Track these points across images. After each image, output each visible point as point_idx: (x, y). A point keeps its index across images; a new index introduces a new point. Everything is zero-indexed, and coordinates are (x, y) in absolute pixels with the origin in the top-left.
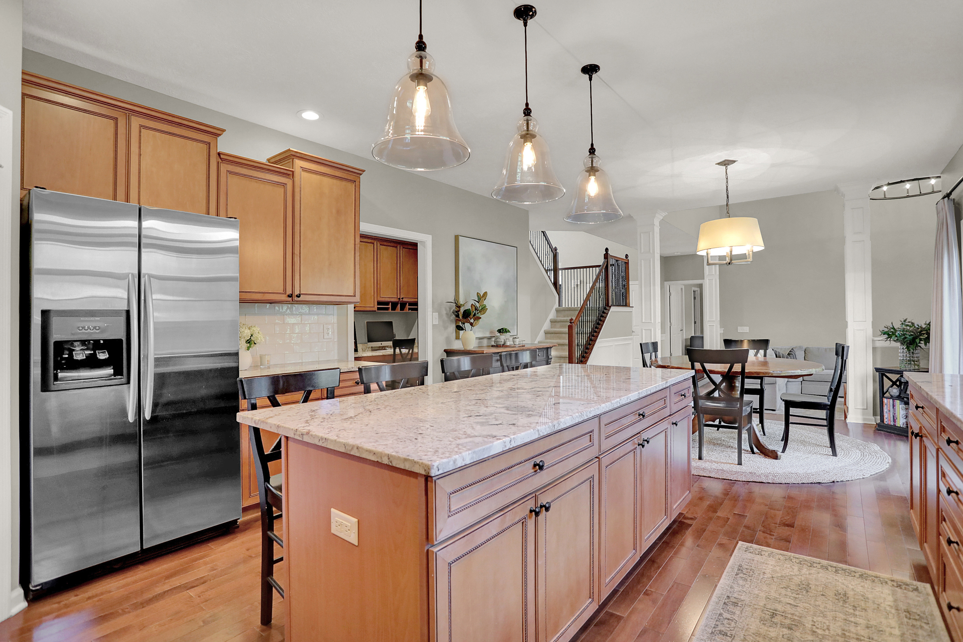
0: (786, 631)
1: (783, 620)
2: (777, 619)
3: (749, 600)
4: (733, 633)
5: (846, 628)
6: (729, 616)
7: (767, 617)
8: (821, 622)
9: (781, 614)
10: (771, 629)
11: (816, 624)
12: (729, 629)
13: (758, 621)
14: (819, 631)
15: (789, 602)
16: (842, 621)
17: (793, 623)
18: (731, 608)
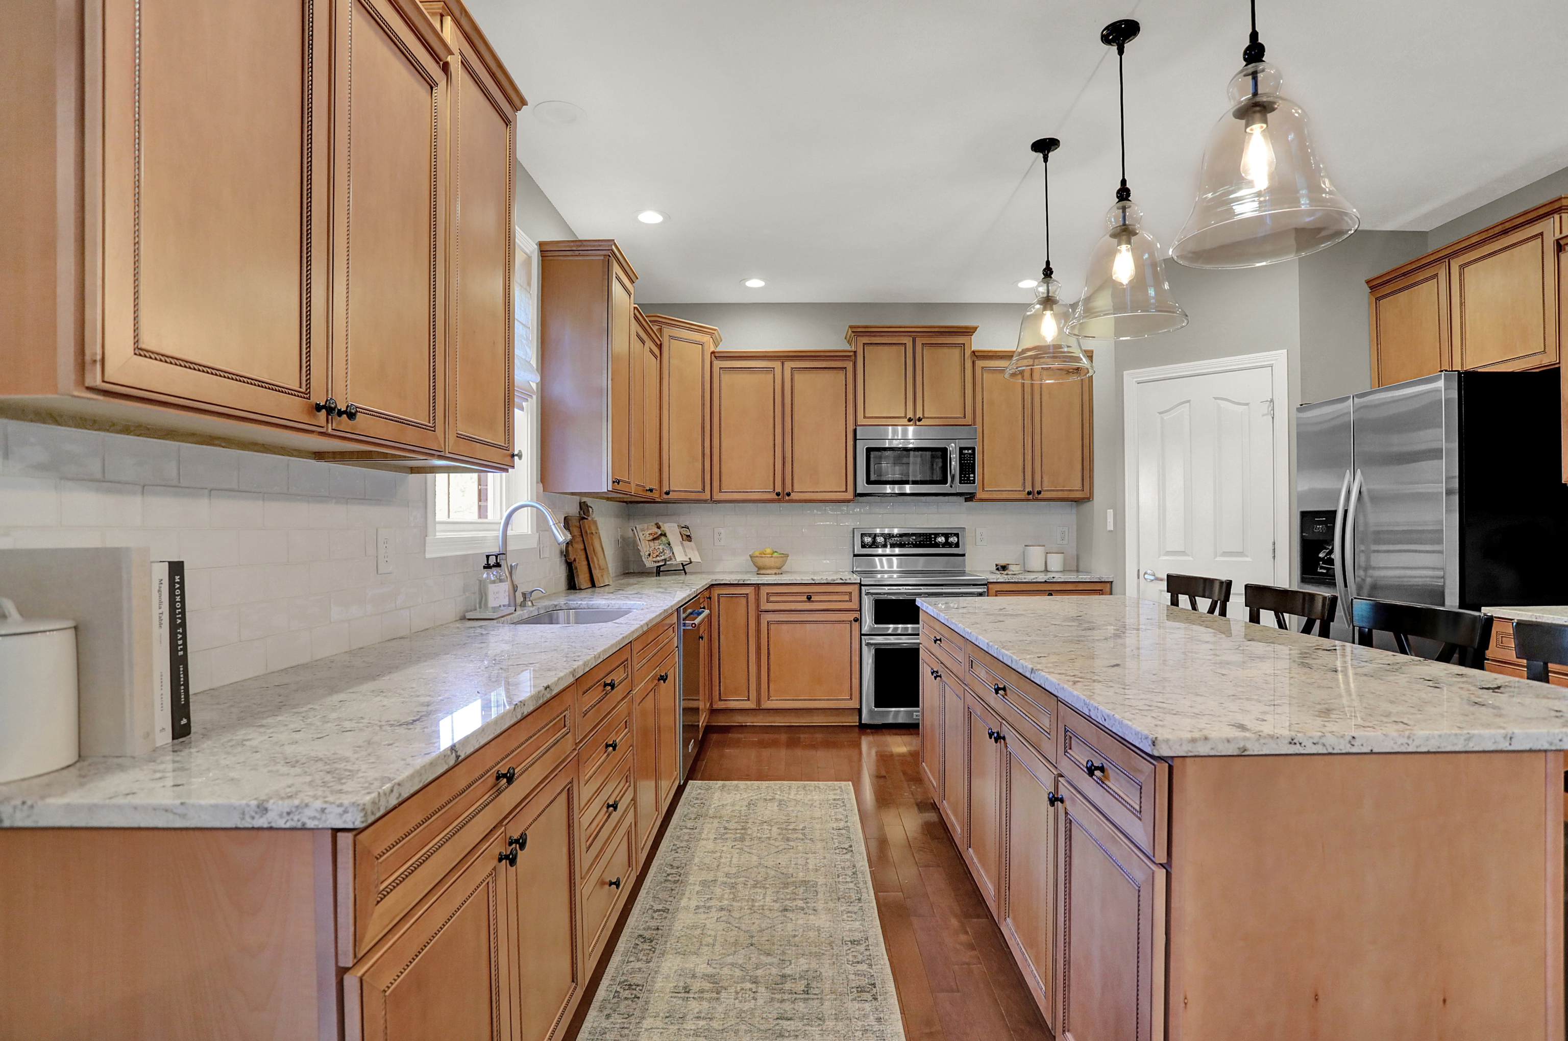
0: (788, 971)
1: (793, 986)
2: (801, 986)
3: (846, 1005)
4: (846, 948)
5: (714, 1004)
6: (860, 967)
7: (814, 984)
8: (745, 1002)
9: (798, 996)
10: (805, 967)
11: (752, 995)
12: (852, 950)
13: (823, 974)
14: (748, 985)
15: (789, 1023)
16: (717, 1015)
17: (781, 986)
18: (864, 982)
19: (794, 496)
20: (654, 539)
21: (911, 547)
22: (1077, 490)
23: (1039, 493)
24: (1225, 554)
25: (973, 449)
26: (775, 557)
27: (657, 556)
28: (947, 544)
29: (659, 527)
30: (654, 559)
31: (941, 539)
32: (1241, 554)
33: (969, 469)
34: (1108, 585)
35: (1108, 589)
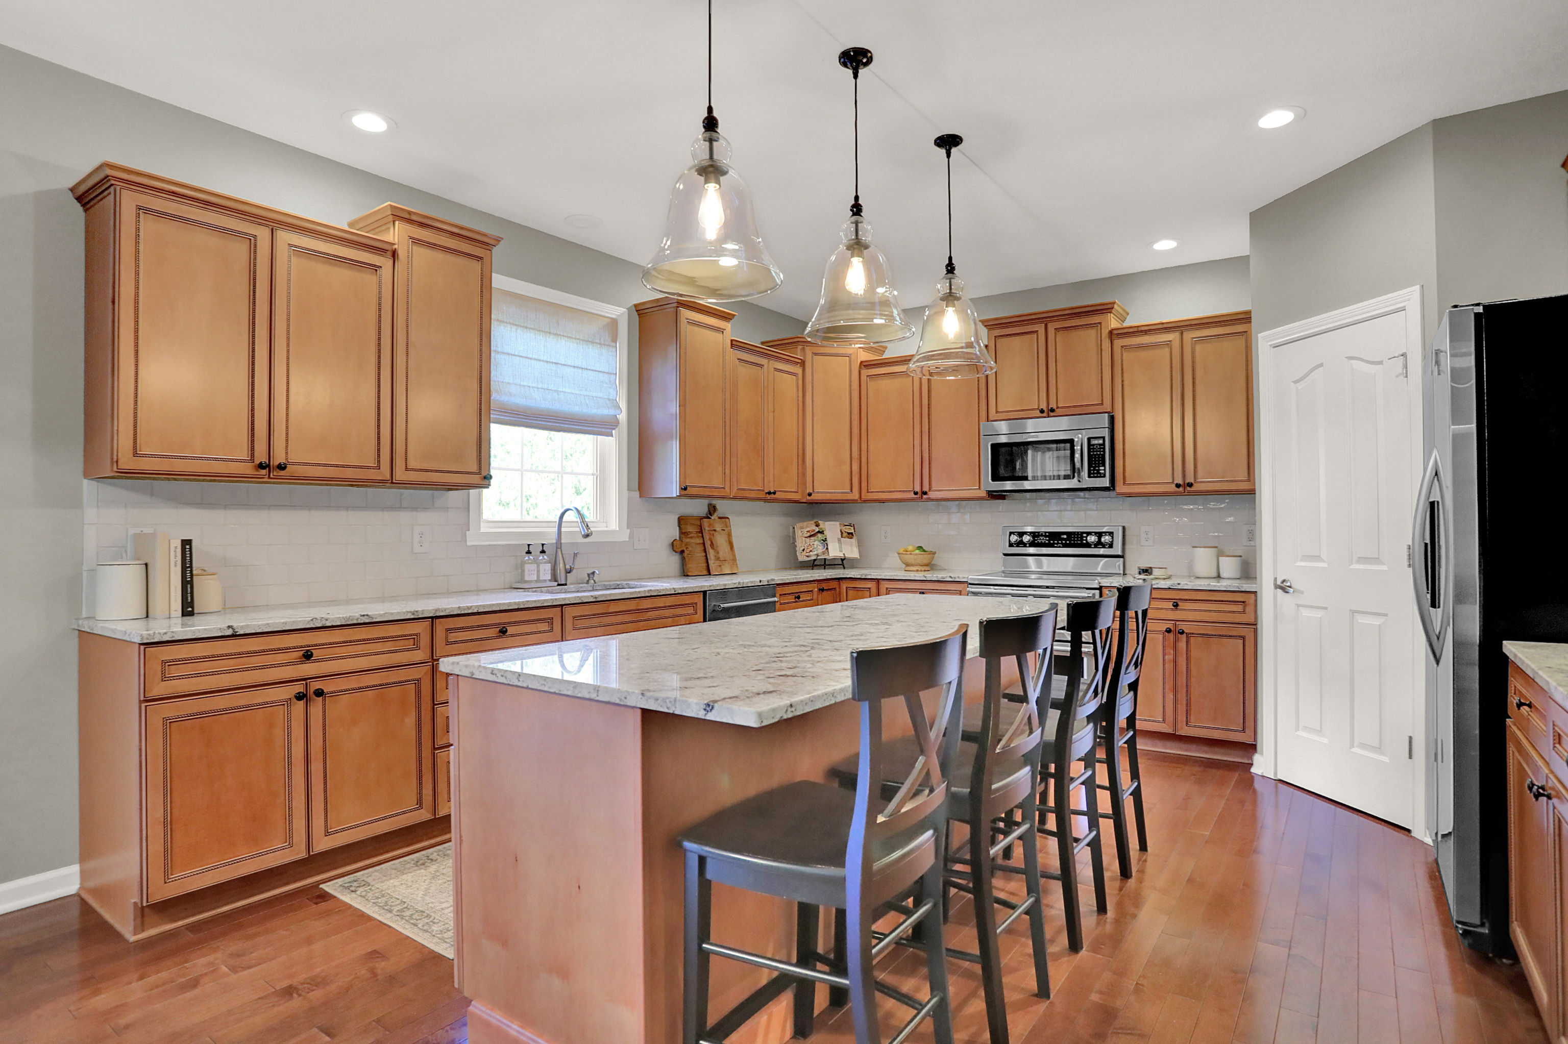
19: (932, 495)
20: (810, 536)
21: (1060, 547)
22: (1242, 481)
23: (1192, 485)
24: (1362, 560)
25: (1104, 438)
27: (811, 551)
28: (1099, 544)
29: (817, 526)
30: (807, 554)
31: (1092, 539)
32: (1376, 560)
33: (1099, 461)
34: (1253, 595)
35: (1252, 601)
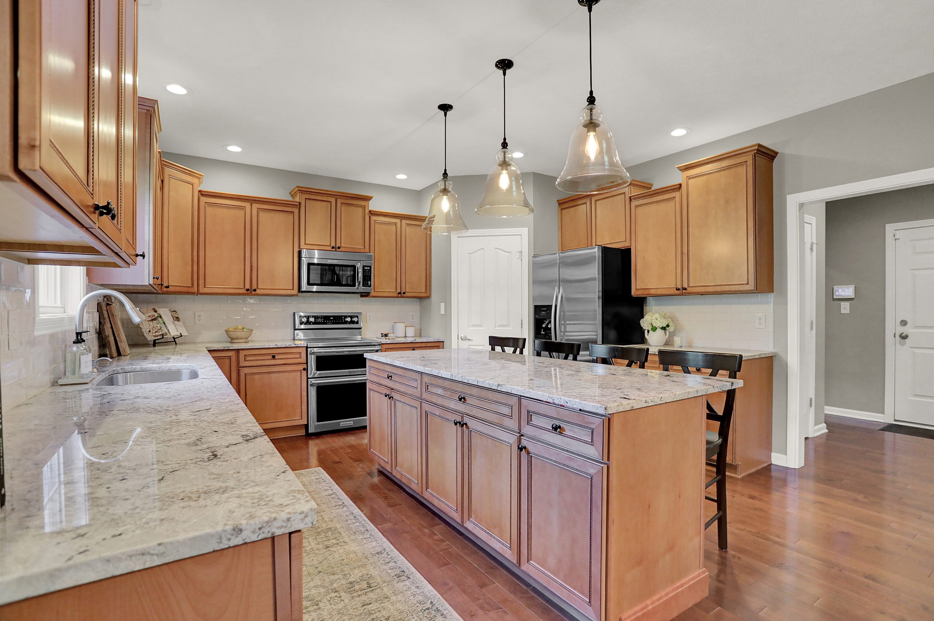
0: (351, 579)
1: (360, 586)
2: (364, 585)
3: (395, 586)
4: (376, 557)
5: (319, 612)
6: (390, 565)
7: (371, 581)
8: (337, 604)
9: (367, 590)
10: (360, 574)
11: (339, 599)
12: (380, 557)
13: (373, 575)
14: (333, 595)
15: (371, 606)
16: (325, 617)
17: (353, 588)
18: (398, 572)
19: (258, 291)
20: (152, 320)
21: (330, 324)
22: (423, 292)
23: (404, 293)
24: (500, 326)
25: (371, 267)
26: (245, 331)
27: (156, 332)
28: (352, 322)
29: (156, 311)
30: (154, 334)
31: (349, 319)
32: (507, 326)
33: (368, 278)
34: (442, 343)
35: (442, 346)
